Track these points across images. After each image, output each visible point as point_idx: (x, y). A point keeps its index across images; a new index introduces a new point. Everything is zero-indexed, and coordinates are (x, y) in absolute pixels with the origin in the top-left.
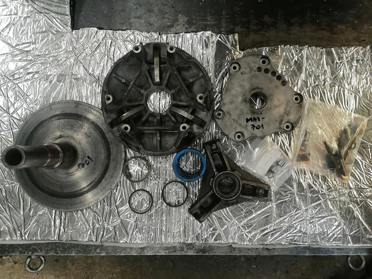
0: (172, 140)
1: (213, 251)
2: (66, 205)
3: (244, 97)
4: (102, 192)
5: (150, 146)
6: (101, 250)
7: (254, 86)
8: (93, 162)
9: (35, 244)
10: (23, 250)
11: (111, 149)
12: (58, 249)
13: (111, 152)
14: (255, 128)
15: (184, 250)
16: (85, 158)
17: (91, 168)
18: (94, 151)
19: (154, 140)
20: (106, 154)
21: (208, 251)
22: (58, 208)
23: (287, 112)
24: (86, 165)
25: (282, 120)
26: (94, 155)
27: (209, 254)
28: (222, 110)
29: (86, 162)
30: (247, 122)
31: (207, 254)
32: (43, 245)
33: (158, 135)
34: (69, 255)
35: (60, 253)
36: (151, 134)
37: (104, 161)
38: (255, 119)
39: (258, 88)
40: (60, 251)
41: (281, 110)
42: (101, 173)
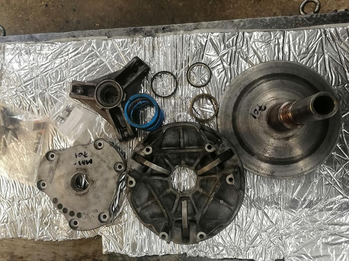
0: (168, 139)
1: (126, 31)
2: (278, 67)
3: (94, 185)
4: (239, 82)
5: (191, 132)
6: (239, 24)
7: (84, 198)
8: (250, 112)
9: (310, 25)
10: (322, 19)
11: (232, 128)
12: (285, 22)
13: (231, 124)
14: (83, 154)
15: (155, 30)
16: (259, 116)
17: (252, 106)
18: (249, 124)
19: (187, 138)
20: (237, 121)
21: (131, 31)
22: (286, 63)
23: (52, 171)
24: (258, 108)
25: (57, 163)
26: (249, 120)
27: (130, 29)
28: (117, 171)
29: (258, 112)
30: (91, 160)
31: (132, 28)
32: (301, 25)
33: (182, 143)
34: (272, 18)
35: (282, 18)
36: (191, 145)
37: (238, 114)
38: (83, 163)
39: (80, 195)
40: (282, 20)
41: (58, 173)
42: (241, 102)
